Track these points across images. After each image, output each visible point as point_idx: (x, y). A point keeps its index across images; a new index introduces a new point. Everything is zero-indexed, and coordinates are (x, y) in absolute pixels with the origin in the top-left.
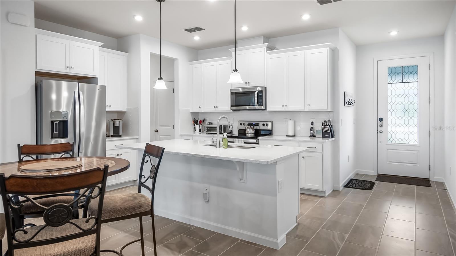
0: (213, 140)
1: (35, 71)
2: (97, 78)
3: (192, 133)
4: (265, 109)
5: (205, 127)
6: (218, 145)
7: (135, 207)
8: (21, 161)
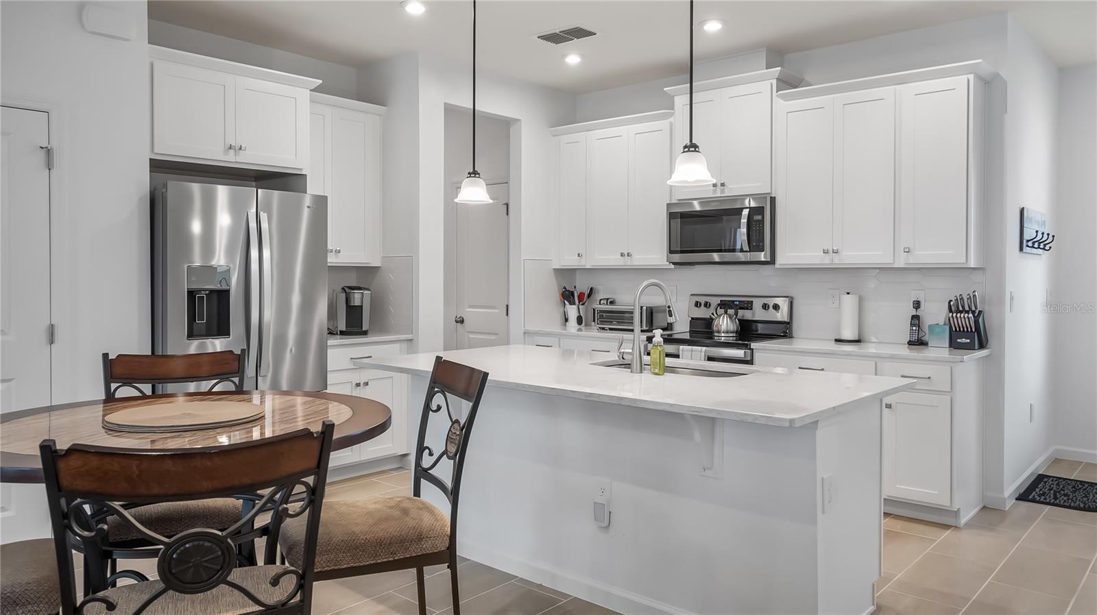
0: (622, 351)
1: (150, 159)
2: (306, 175)
3: (557, 329)
4: (772, 262)
5: (594, 310)
6: (636, 365)
7: (405, 539)
8: (110, 399)
